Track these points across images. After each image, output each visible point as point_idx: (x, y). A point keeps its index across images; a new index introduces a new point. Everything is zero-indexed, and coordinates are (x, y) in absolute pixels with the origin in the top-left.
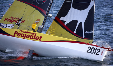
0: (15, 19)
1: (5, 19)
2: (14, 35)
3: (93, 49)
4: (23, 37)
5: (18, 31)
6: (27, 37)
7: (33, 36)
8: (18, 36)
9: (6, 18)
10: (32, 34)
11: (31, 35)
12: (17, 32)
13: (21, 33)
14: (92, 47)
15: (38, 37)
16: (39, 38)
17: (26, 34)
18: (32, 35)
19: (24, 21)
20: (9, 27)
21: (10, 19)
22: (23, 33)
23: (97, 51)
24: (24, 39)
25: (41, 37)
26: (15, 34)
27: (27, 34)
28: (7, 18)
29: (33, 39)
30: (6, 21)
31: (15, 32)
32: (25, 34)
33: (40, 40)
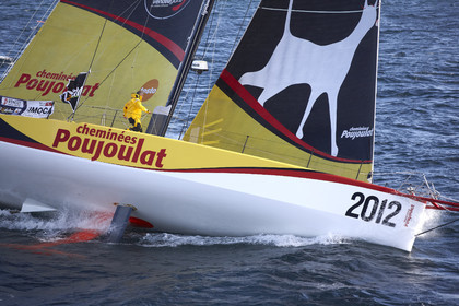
0: (57, 81)
1: (20, 81)
2: (55, 144)
3: (372, 202)
4: (90, 151)
5: (72, 127)
6: (106, 154)
7: (131, 149)
8: (70, 147)
9: (24, 75)
10: (127, 139)
11: (123, 143)
12: (67, 133)
13: (83, 137)
14: (367, 192)
15: (153, 154)
16: (156, 157)
17: (101, 139)
18: (128, 145)
19: (96, 87)
20: (33, 110)
21: (39, 79)
22: (91, 138)
23: (387, 212)
24: (93, 159)
25: (162, 154)
26: (58, 140)
27: (107, 141)
28: (28, 76)
29: (130, 162)
30: (23, 86)
31: (60, 131)
32: (99, 139)
33: (159, 164)
